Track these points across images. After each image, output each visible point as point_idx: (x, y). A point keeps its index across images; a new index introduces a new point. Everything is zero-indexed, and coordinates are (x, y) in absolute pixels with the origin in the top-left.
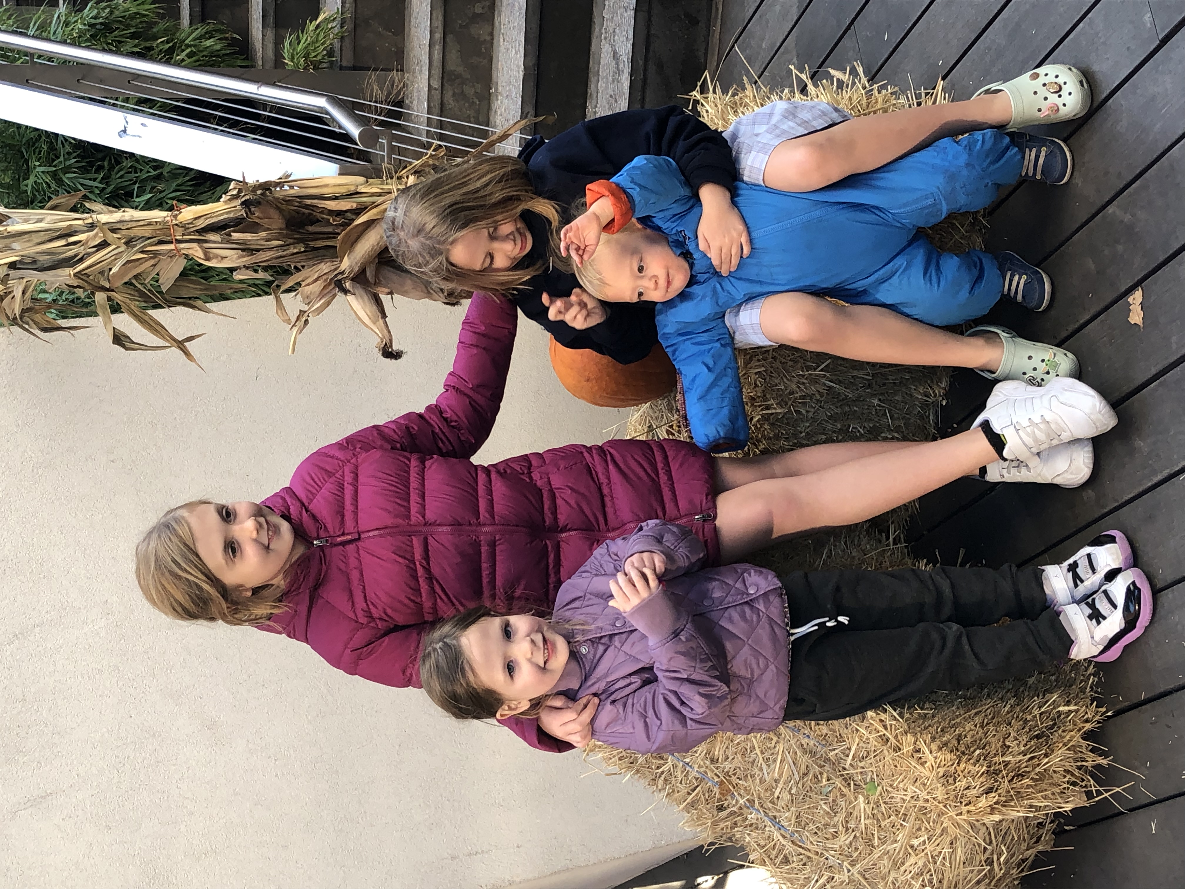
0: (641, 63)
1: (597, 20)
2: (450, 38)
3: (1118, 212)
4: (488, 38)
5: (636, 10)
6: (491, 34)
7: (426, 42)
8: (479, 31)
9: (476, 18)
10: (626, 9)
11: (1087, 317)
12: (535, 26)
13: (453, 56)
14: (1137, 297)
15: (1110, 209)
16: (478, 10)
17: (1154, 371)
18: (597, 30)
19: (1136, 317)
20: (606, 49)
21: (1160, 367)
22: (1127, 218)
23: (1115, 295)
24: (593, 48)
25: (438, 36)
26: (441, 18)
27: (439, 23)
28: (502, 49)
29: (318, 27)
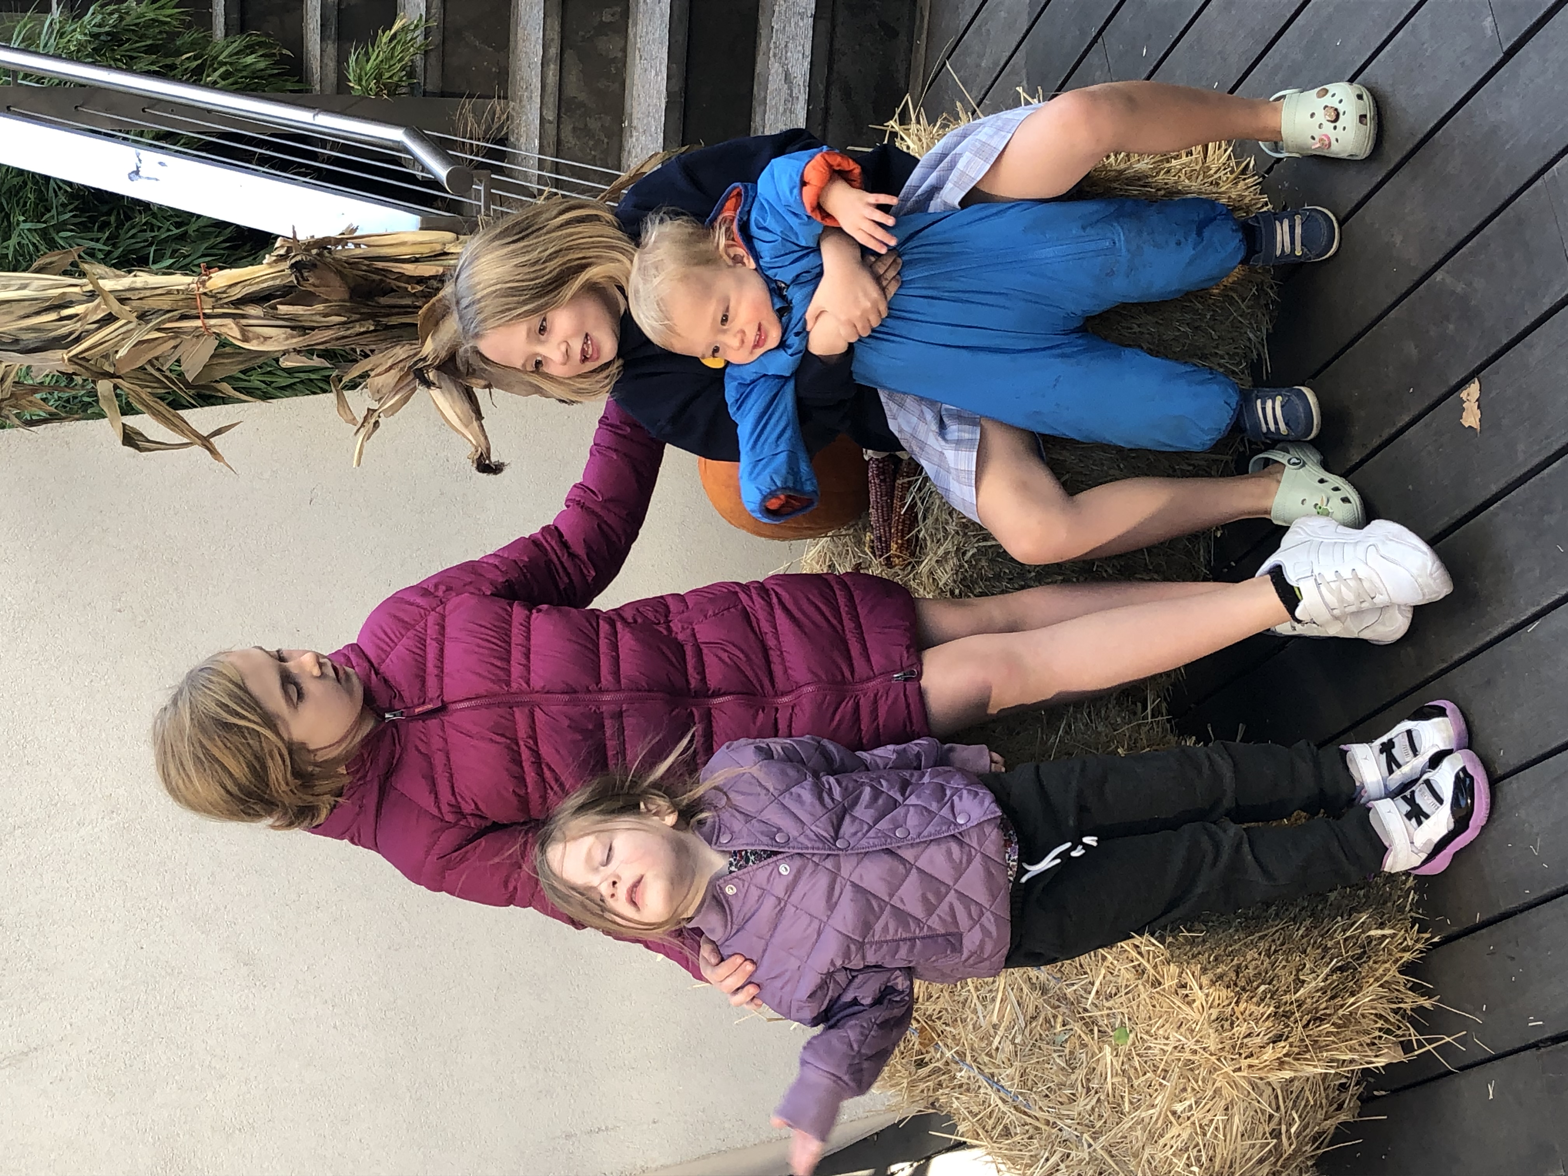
0: (821, 87)
1: (764, 32)
2: (569, 54)
3: (1449, 280)
4: (620, 55)
5: (816, 17)
6: (624, 50)
7: (538, 60)
8: (608, 45)
9: (603, 29)
10: (802, 15)
11: (1406, 418)
12: (682, 38)
13: (573, 78)
14: (1472, 392)
15: (1439, 276)
16: (607, 18)
17: (1494, 489)
18: (764, 43)
19: (1471, 418)
20: (775, 68)
21: (1502, 484)
22: (1460, 288)
23: (1444, 390)
24: (759, 68)
25: (553, 51)
26: (557, 27)
27: (555, 35)
28: (638, 70)
29: (394, 37)
